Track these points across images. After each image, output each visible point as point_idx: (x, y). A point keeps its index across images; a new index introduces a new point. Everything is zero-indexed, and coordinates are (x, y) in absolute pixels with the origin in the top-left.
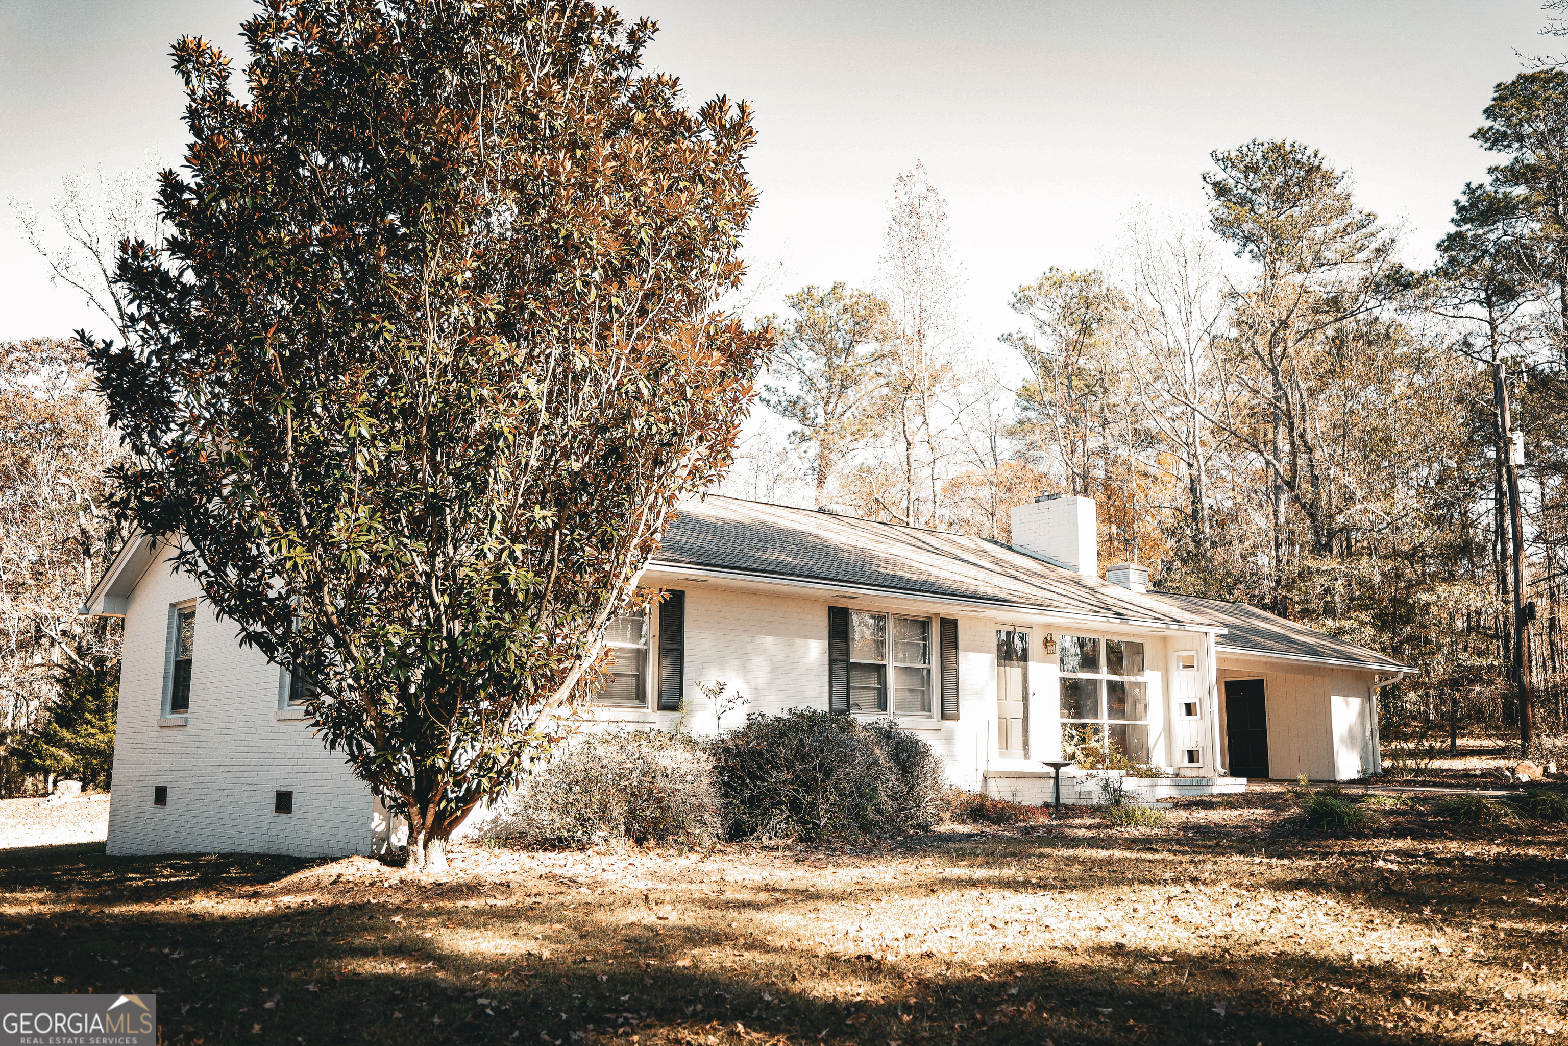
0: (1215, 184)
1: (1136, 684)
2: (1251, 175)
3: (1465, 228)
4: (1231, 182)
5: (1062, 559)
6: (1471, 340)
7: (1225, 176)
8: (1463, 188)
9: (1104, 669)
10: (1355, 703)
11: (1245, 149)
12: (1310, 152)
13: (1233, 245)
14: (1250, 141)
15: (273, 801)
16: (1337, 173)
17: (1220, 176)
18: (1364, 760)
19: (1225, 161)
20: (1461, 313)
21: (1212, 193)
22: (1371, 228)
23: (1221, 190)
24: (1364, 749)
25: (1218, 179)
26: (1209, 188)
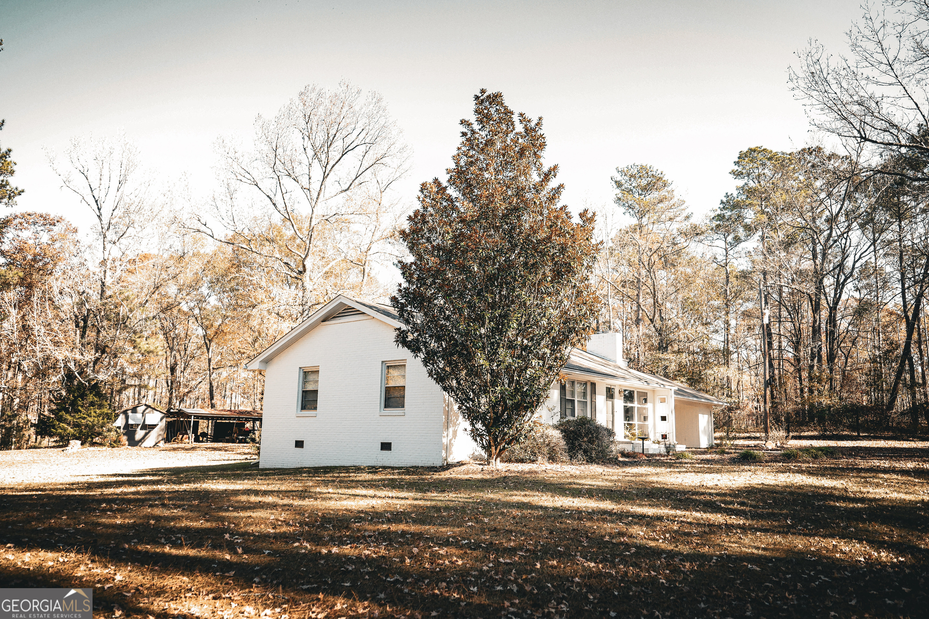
0: (616, 182)
1: (645, 408)
2: (633, 179)
3: (724, 212)
4: (623, 182)
5: (609, 357)
6: (717, 257)
7: (621, 178)
8: (725, 195)
9: (636, 402)
10: (706, 417)
11: (630, 167)
12: (659, 172)
13: (623, 210)
14: (632, 164)
15: (379, 446)
16: (670, 181)
17: (619, 178)
18: (709, 440)
19: (622, 172)
20: (713, 244)
21: (615, 186)
22: (683, 207)
23: (619, 184)
24: (709, 436)
25: (618, 180)
26: (613, 183)
